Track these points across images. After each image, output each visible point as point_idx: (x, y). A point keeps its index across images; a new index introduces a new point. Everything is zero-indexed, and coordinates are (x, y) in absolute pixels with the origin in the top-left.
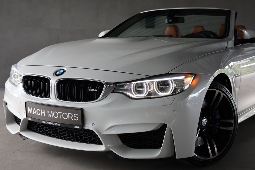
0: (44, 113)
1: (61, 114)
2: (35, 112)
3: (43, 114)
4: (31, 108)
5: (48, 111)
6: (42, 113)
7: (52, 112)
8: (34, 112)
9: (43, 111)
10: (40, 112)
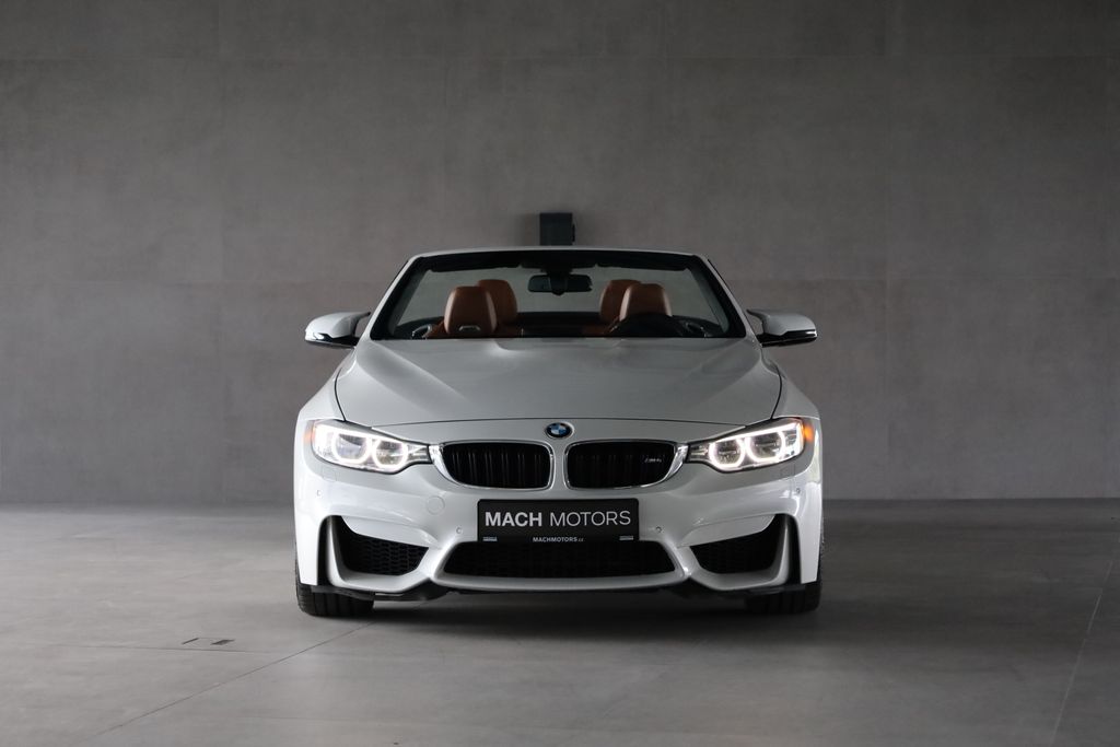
0: (540, 519)
1: (589, 516)
2: (511, 521)
3: (536, 523)
4: (498, 515)
5: (552, 514)
6: (532, 519)
7: (563, 514)
8: (505, 522)
9: (536, 516)
10: (528, 519)
